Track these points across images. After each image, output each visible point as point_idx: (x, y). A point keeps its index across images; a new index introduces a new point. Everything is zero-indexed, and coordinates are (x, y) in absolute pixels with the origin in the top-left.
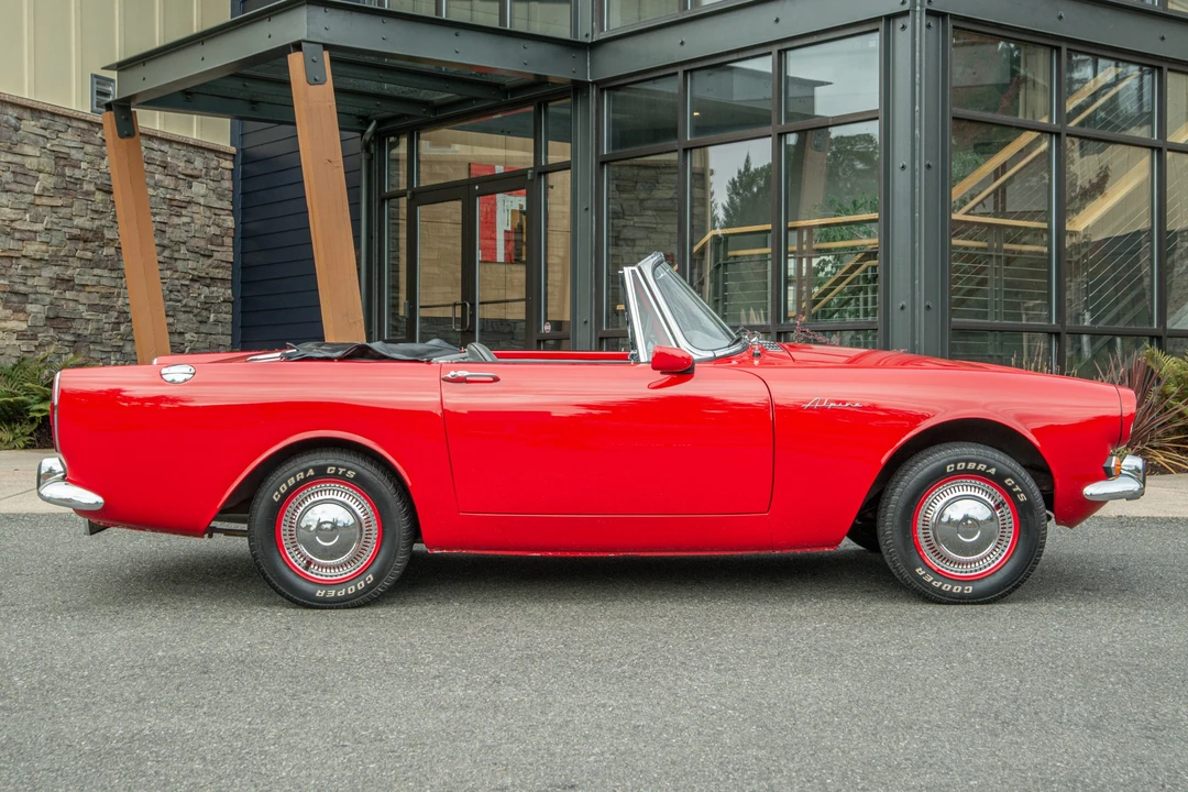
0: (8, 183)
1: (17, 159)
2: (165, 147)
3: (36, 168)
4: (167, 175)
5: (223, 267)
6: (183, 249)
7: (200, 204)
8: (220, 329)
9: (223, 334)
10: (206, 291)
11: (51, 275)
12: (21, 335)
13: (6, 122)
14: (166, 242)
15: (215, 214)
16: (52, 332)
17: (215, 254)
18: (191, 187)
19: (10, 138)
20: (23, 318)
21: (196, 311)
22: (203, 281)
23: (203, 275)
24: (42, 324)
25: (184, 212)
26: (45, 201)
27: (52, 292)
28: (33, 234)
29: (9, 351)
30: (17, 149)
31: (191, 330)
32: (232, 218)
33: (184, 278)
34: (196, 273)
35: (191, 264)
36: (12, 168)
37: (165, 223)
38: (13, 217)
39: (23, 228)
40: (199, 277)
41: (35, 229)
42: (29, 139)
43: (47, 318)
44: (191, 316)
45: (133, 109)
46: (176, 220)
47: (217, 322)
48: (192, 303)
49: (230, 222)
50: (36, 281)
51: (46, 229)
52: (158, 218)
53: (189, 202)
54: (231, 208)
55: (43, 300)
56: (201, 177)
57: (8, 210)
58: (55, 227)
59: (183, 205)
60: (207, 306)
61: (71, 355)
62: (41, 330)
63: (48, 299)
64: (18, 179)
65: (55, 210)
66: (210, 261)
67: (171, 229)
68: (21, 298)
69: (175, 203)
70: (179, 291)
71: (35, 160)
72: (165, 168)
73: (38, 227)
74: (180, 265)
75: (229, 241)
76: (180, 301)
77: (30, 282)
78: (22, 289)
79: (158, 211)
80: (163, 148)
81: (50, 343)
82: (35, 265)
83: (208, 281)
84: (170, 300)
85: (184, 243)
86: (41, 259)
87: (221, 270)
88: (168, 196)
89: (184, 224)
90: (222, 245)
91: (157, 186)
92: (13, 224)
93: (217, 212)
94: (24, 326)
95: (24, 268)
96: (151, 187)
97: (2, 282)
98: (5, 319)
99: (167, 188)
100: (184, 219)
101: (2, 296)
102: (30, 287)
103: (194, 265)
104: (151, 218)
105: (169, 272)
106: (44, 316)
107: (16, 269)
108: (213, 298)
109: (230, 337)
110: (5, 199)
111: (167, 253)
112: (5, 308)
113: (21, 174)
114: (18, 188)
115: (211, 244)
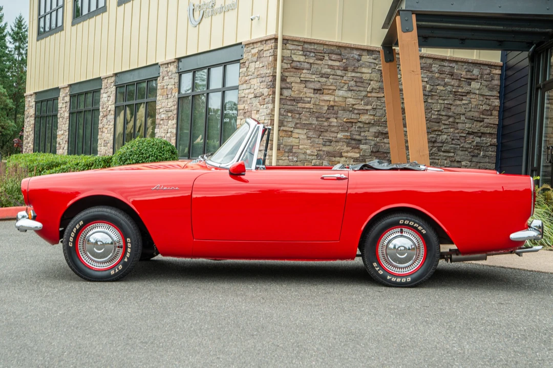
0: (352, 86)
1: (358, 75)
2: (453, 65)
3: (368, 79)
4: (453, 79)
5: (491, 127)
6: (463, 118)
7: (476, 94)
8: (487, 160)
9: (489, 163)
10: (478, 139)
11: (375, 131)
12: (355, 160)
13: (353, 57)
14: (450, 114)
15: (486, 99)
16: (374, 159)
17: (485, 120)
18: (470, 85)
19: (354, 65)
20: (357, 152)
21: (469, 150)
22: (476, 135)
23: (476, 131)
24: (368, 155)
25: (464, 98)
26: (373, 94)
27: (375, 139)
28: (365, 111)
30: (359, 70)
31: (466, 160)
32: (498, 100)
33: (462, 132)
34: (471, 130)
35: (467, 125)
36: (355, 79)
37: (451, 104)
38: (354, 103)
39: (360, 108)
40: (473, 132)
41: (366, 108)
42: (365, 64)
43: (372, 152)
44: (467, 153)
45: (393, 48)
46: (458, 102)
47: (484, 156)
48: (467, 146)
49: (497, 103)
50: (366, 134)
51: (373, 108)
52: (446, 102)
53: (468, 93)
54: (498, 95)
55: (370, 143)
56: (477, 79)
57: (351, 100)
58: (379, 107)
59: (464, 94)
60: (478, 147)
62: (368, 157)
63: (373, 143)
64: (358, 84)
65: (379, 99)
66: (482, 124)
67: (454, 107)
68: (357, 142)
69: (458, 94)
70: (458, 140)
71: (368, 75)
72: (452, 75)
73: (369, 107)
74: (460, 126)
75: (496, 113)
76: (459, 145)
77: (362, 134)
78: (358, 137)
79: (446, 98)
80: (451, 65)
82: (366, 126)
83: (480, 135)
84: (452, 144)
85: (464, 114)
86: (369, 123)
87: (489, 129)
88: (454, 90)
89: (464, 104)
90: (491, 115)
91: (445, 85)
92: (355, 107)
93: (488, 97)
94: (358, 155)
95: (359, 127)
96: (442, 85)
97: (346, 134)
98: (347, 152)
99: (453, 86)
100: (464, 102)
101: (346, 140)
102: (362, 136)
103: (470, 126)
104: (442, 102)
105: (452, 130)
106: (370, 151)
107: (354, 128)
108: (483, 143)
109: (494, 165)
110: (349, 94)
111: (451, 120)
112: (347, 146)
113: (360, 82)
114: (357, 89)
115: (483, 114)
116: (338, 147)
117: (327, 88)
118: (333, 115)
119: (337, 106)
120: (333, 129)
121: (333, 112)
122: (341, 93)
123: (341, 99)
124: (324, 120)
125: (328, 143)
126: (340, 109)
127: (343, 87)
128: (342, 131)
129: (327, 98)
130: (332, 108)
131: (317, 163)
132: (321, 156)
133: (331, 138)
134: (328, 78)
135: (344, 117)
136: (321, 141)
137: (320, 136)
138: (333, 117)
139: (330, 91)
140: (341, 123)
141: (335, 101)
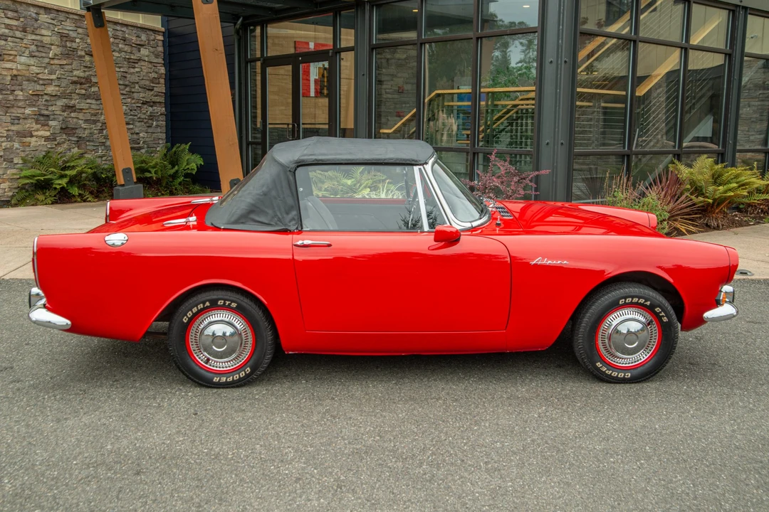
0: (33, 52)
1: (38, 38)
2: (124, 29)
3: (49, 43)
4: (126, 45)
5: (160, 96)
6: (137, 87)
7: (145, 61)
8: (159, 130)
9: (161, 132)
10: (150, 109)
11: (62, 104)
12: (47, 139)
13: (30, 16)
14: (127, 83)
16: (64, 136)
17: (155, 88)
18: (140, 51)
19: (33, 26)
20: (47, 129)
21: (145, 121)
22: (149, 104)
23: (149, 100)
24: (58, 132)
25: (136, 65)
26: (56, 62)
27: (63, 113)
28: (50, 81)
29: (40, 148)
30: (37, 32)
31: (143, 131)
32: (163, 68)
33: (138, 103)
34: (145, 100)
35: (142, 95)
36: (35, 43)
37: (126, 72)
38: (38, 71)
39: (44, 78)
40: (146, 102)
41: (51, 78)
42: (44, 25)
43: (61, 128)
44: (143, 123)
45: (102, 11)
46: (132, 70)
47: (157, 126)
48: (143, 116)
49: (163, 70)
50: (53, 108)
51: (58, 78)
52: (122, 70)
53: (139, 60)
54: (163, 62)
55: (58, 118)
56: (145, 45)
57: (34, 68)
58: (63, 77)
59: (136, 61)
60: (151, 117)
61: (76, 148)
62: (58, 135)
63: (61, 118)
64: (39, 49)
65: (62, 67)
66: (152, 93)
67: (129, 76)
68: (45, 118)
69: (131, 60)
70: (136, 110)
71: (49, 38)
72: (124, 40)
73: (53, 77)
74: (135, 95)
75: (162, 81)
76: (136, 116)
77: (50, 108)
78: (46, 113)
79: (122, 65)
80: (123, 29)
81: (64, 142)
82: (53, 99)
83: (152, 104)
84: (131, 115)
85: (137, 83)
86: (56, 95)
87: (158, 97)
88: (127, 57)
89: (137, 72)
90: (159, 83)
91: (120, 51)
92: (39, 76)
93: (155, 65)
94: (48, 134)
95: (46, 101)
96: (117, 52)
97: (34, 109)
98: (37, 130)
99: (126, 52)
100: (137, 70)
101: (33, 116)
102: (50, 111)
103: (144, 95)
104: (117, 69)
105: (129, 100)
106: (59, 127)
107: (42, 101)
108: (154, 113)
109: (165, 134)
110: (32, 61)
111: (128, 89)
112: (36, 124)
113: (41, 46)
114: (40, 55)
115: (153, 83)
116: (28, 126)
117: (7, 53)
118: (18, 87)
119: (21, 76)
120: (20, 104)
121: (18, 83)
122: (23, 59)
123: (24, 67)
124: (9, 92)
125: (16, 121)
126: (24, 79)
127: (24, 53)
128: (30, 106)
129: (8, 65)
130: (15, 78)
131: (8, 146)
132: (11, 137)
133: (18, 115)
134: (6, 40)
135: (29, 88)
136: (9, 119)
137: (7, 112)
138: (19, 90)
139: (11, 58)
140: (27, 96)
141: (18, 70)
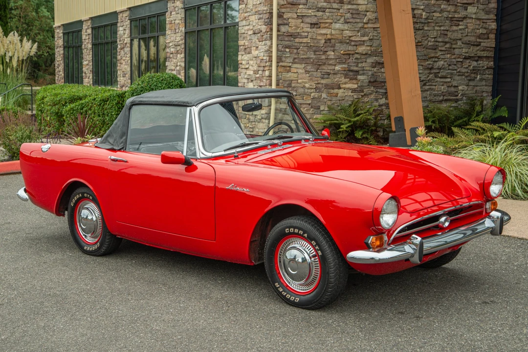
0: (348, 19)
1: (354, 7)
3: (364, 10)
4: (449, 5)
5: (488, 50)
6: (459, 43)
7: (472, 18)
8: (484, 83)
9: (486, 86)
10: (475, 64)
11: (372, 61)
12: (354, 91)
14: (447, 40)
15: (483, 22)
16: (372, 88)
17: (482, 44)
18: (467, 10)
20: (355, 83)
21: (466, 74)
22: (473, 59)
23: (473, 55)
24: (366, 85)
25: (461, 23)
26: (370, 25)
27: (373, 69)
28: (362, 43)
29: (347, 98)
30: (354, 2)
31: (463, 84)
32: (495, 23)
33: (459, 58)
34: (467, 55)
35: (464, 50)
36: (351, 11)
37: (447, 30)
38: (351, 35)
39: (356, 40)
40: (469, 56)
41: (363, 39)
43: (370, 82)
44: (463, 77)
46: (455, 28)
47: (481, 80)
48: (464, 70)
49: (494, 26)
50: (363, 65)
51: (370, 39)
52: (442, 28)
53: (464, 18)
54: (495, 18)
55: (367, 73)
56: (474, 3)
57: (347, 32)
58: (375, 38)
59: (460, 19)
60: (474, 71)
61: (384, 99)
62: (366, 87)
63: (370, 73)
64: (354, 16)
65: (375, 29)
66: (478, 48)
67: (450, 33)
68: (354, 73)
69: (455, 19)
70: (455, 65)
71: (364, 6)
73: (366, 38)
74: (457, 51)
75: (492, 36)
76: (456, 70)
77: (360, 65)
78: (355, 69)
79: (442, 24)
81: (371, 94)
82: (363, 57)
83: (476, 58)
84: (449, 69)
85: (460, 39)
86: (366, 54)
87: (486, 52)
88: (450, 16)
89: (460, 29)
90: (488, 38)
91: (442, 11)
92: (351, 38)
93: (485, 21)
94: (356, 86)
95: (357, 59)
96: (438, 12)
97: (344, 66)
98: (345, 83)
99: (449, 12)
100: (460, 27)
101: (343, 72)
102: (360, 67)
103: (467, 50)
104: (438, 28)
105: (449, 55)
106: (367, 81)
107: (352, 60)
108: (479, 67)
109: (491, 87)
110: (346, 27)
111: (448, 46)
112: (345, 78)
113: (356, 14)
114: (354, 21)
115: (480, 38)
116: (336, 80)
117: (324, 21)
118: (330, 49)
119: (334, 39)
120: (331, 62)
121: (330, 45)
122: (337, 26)
123: (337, 32)
124: (321, 53)
125: (326, 76)
126: (337, 41)
127: (339, 20)
128: (340, 63)
129: (323, 31)
130: (329, 42)
131: (316, 96)
132: (320, 89)
133: (329, 71)
134: (324, 11)
135: (341, 49)
136: (319, 74)
137: (318, 69)
138: (331, 50)
139: (327, 25)
140: (338, 56)
141: (331, 34)
